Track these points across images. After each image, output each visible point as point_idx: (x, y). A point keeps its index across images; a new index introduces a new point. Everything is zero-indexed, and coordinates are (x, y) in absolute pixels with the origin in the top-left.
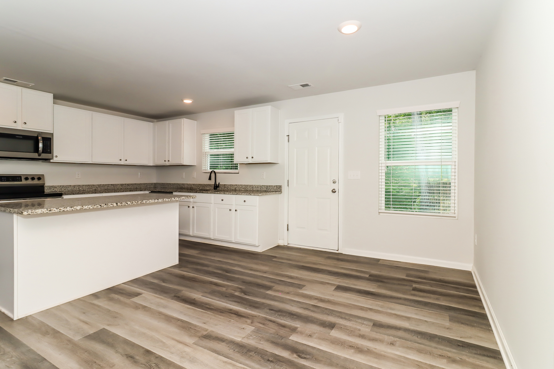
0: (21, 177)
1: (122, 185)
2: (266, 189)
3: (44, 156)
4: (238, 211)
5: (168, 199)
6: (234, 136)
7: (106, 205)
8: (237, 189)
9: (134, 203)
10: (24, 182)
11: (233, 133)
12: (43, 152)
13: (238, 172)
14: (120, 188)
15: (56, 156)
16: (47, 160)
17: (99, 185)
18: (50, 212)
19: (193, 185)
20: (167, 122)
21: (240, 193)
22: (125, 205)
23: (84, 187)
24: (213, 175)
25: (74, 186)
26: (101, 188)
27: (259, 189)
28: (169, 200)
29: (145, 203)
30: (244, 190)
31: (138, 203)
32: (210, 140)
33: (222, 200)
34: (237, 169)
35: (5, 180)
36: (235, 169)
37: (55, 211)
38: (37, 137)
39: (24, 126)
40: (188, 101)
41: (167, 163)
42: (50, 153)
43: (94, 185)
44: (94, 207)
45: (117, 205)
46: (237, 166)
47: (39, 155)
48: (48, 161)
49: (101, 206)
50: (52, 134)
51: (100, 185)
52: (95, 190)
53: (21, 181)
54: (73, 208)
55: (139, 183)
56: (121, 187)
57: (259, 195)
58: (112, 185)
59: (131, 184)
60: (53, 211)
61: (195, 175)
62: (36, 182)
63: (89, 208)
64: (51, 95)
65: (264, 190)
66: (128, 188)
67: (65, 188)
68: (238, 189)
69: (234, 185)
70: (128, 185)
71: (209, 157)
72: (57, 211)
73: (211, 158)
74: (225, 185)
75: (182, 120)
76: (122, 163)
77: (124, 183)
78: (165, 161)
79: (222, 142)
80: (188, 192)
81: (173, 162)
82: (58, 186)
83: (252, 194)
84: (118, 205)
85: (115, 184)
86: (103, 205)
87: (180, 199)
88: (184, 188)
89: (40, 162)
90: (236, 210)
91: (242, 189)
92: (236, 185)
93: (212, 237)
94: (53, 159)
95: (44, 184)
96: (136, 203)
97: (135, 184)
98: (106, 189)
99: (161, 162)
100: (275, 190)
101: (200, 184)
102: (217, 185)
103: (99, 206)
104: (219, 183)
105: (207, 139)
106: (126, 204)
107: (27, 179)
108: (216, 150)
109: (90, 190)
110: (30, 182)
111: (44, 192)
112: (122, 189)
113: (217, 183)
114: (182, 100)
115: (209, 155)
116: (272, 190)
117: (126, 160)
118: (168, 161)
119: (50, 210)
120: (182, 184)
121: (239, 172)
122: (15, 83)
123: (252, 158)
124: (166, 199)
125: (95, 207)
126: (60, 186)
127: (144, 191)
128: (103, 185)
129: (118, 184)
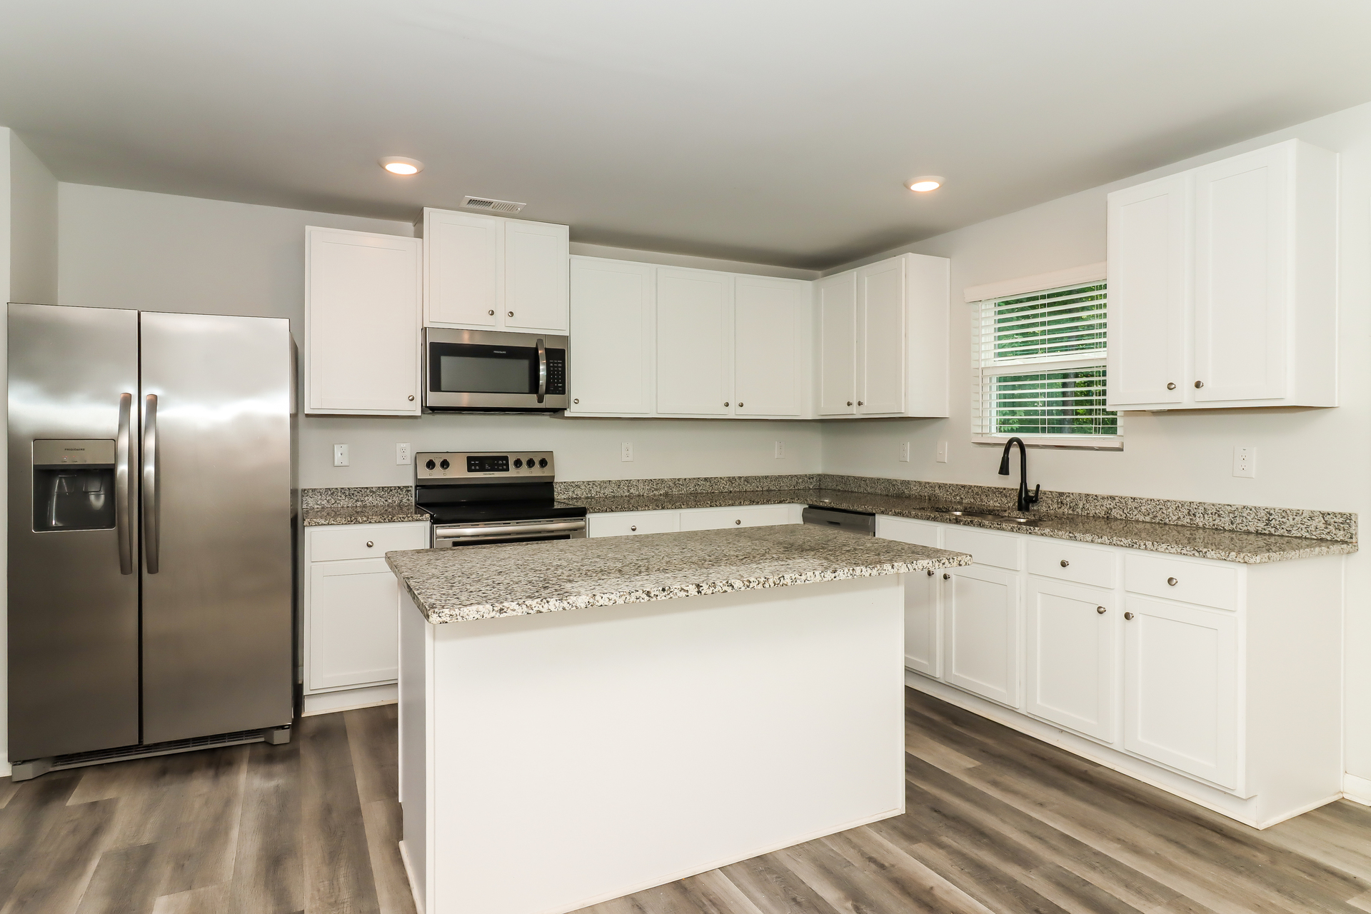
0: (506, 458)
1: (731, 480)
2: (1261, 525)
3: (551, 401)
4: (1138, 619)
5: (869, 571)
6: (1105, 296)
7: (666, 593)
8: (1114, 513)
9: (755, 584)
10: (513, 473)
11: (1100, 288)
12: (548, 392)
13: (1117, 445)
14: (726, 490)
15: (577, 401)
16: (557, 412)
17: (676, 482)
18: (502, 616)
19: (940, 486)
20: (855, 273)
21: (1149, 544)
22: (725, 591)
23: (641, 486)
24: (1015, 452)
25: (618, 484)
26: (679, 491)
27: (1225, 522)
28: (874, 572)
29: (789, 584)
30: (1148, 519)
31: (767, 585)
32: (1000, 321)
33: (1064, 564)
34: (1114, 431)
35: (477, 468)
36: (1106, 431)
37: (515, 613)
38: (536, 350)
39: (510, 321)
40: (925, 186)
41: (856, 412)
42: (563, 392)
43: (662, 481)
44: (628, 597)
45: (699, 592)
46: (1114, 421)
47: (540, 400)
48: (558, 414)
49: (648, 594)
50: (566, 339)
51: (679, 480)
52: (666, 494)
53: (507, 470)
54: (565, 604)
55: (777, 474)
56: (728, 487)
57: (1252, 561)
58: (706, 479)
59: (756, 478)
60: (510, 613)
61: (945, 449)
62: (536, 472)
63: (612, 602)
64: (564, 231)
65: (1252, 529)
66: (746, 491)
67: (598, 490)
68: (1119, 517)
69: (1103, 498)
70: (747, 479)
71: (995, 384)
72: (520, 611)
73: (1000, 388)
74: (1061, 494)
75: (904, 259)
76: (732, 413)
77: (736, 474)
78: (849, 404)
79: (1047, 328)
80: (928, 519)
81: (874, 408)
82: (584, 482)
83: (1211, 554)
84: (703, 592)
85: (715, 478)
86: (657, 593)
87: (912, 570)
88: (909, 497)
89: (545, 418)
90: (1127, 616)
91: (1141, 518)
92: (1113, 498)
93: (1019, 704)
94: (569, 406)
95: (553, 477)
96: (760, 586)
97: (766, 477)
98: (691, 494)
99: (837, 409)
100: (1316, 534)
101: (964, 487)
102: (1031, 494)
103: (644, 596)
104: (1038, 486)
105: (987, 322)
106: (729, 589)
107: (518, 463)
108: (1020, 360)
109: (655, 495)
110: (524, 472)
111: (552, 500)
112: (731, 492)
113: (1031, 486)
114: (907, 186)
115: (994, 380)
116: (1295, 533)
117: (741, 405)
118: (860, 404)
119: (501, 609)
120: (903, 482)
121: (1123, 444)
122: (489, 208)
123: (1198, 385)
124: (864, 569)
125: (631, 600)
126: (588, 483)
127: (790, 503)
128: (685, 479)
129: (721, 478)
